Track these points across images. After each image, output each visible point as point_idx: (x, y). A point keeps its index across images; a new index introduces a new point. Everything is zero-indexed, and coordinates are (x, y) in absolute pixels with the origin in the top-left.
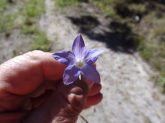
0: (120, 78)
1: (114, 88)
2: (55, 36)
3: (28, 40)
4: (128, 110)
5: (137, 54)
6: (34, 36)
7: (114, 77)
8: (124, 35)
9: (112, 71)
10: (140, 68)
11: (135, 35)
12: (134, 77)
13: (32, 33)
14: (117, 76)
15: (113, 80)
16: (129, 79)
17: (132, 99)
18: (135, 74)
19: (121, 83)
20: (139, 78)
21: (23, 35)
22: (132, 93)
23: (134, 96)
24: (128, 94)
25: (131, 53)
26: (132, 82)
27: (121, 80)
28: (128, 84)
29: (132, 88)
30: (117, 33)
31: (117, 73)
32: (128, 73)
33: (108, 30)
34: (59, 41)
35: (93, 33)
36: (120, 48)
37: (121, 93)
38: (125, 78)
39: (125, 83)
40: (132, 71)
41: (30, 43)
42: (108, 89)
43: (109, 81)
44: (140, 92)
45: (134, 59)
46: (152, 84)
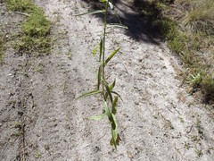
0: (140, 73)
9: (131, 64)
11: (164, 19)
12: (157, 73)
13: (24, 9)
14: (136, 71)
16: (151, 75)
17: (152, 100)
22: (153, 92)
25: (157, 44)
31: (136, 67)
32: (151, 68)
33: (130, 11)
34: (62, 22)
36: (144, 36)
38: (146, 74)
43: (125, 77)
44: (162, 92)
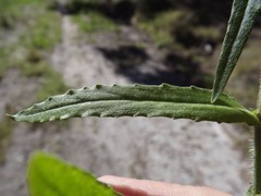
0: (186, 145)
2: (76, 80)
3: (31, 87)
6: (42, 80)
7: (176, 145)
8: (188, 75)
9: (173, 134)
11: (206, 74)
13: (39, 75)
14: (181, 142)
15: (173, 150)
16: (200, 147)
18: (209, 139)
19: (187, 154)
20: (218, 145)
21: (25, 79)
23: (211, 177)
24: (200, 174)
26: (206, 152)
27: (188, 150)
28: (198, 156)
29: (206, 164)
30: (178, 72)
31: (180, 138)
32: (199, 138)
33: (163, 67)
37: (189, 171)
38: (194, 146)
39: (194, 154)
40: (206, 133)
41: (35, 91)
42: (166, 166)
43: (168, 152)
46: (237, 154)
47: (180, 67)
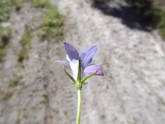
0: (135, 56)
1: (128, 66)
2: (67, 10)
3: (39, 14)
4: (142, 89)
5: (156, 32)
6: (44, 10)
7: (129, 55)
8: (143, 10)
9: (128, 49)
10: (158, 47)
11: (156, 10)
12: (150, 56)
13: (43, 6)
14: (132, 54)
15: (127, 59)
16: (144, 58)
17: (147, 79)
18: (151, 54)
19: (136, 62)
20: (156, 58)
21: (34, 9)
22: (147, 73)
23: (149, 76)
24: (142, 73)
25: (149, 31)
26: (148, 62)
27: (136, 59)
28: (143, 63)
29: (147, 68)
30: (135, 7)
31: (132, 51)
32: (144, 52)
33: (124, 4)
34: (71, 15)
35: (108, 8)
36: (138, 25)
37: (136, 72)
38: (140, 57)
39: (140, 62)
40: (149, 50)
41: (41, 17)
42: (122, 67)
43: (123, 59)
44: (155, 73)
45: (152, 37)
47: (137, 4)
